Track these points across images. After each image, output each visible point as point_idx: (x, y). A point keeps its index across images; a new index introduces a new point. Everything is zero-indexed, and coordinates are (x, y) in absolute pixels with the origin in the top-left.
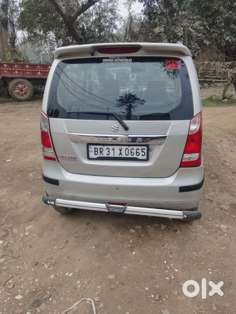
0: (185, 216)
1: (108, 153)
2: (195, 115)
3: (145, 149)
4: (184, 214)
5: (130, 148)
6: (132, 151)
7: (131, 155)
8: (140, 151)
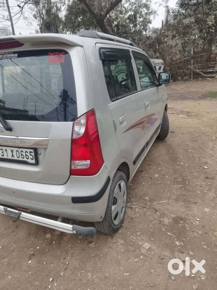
0: (75, 232)
1: (2, 154)
2: (78, 116)
3: (32, 152)
4: (73, 229)
5: (20, 150)
6: (22, 153)
7: (22, 157)
8: (28, 154)
